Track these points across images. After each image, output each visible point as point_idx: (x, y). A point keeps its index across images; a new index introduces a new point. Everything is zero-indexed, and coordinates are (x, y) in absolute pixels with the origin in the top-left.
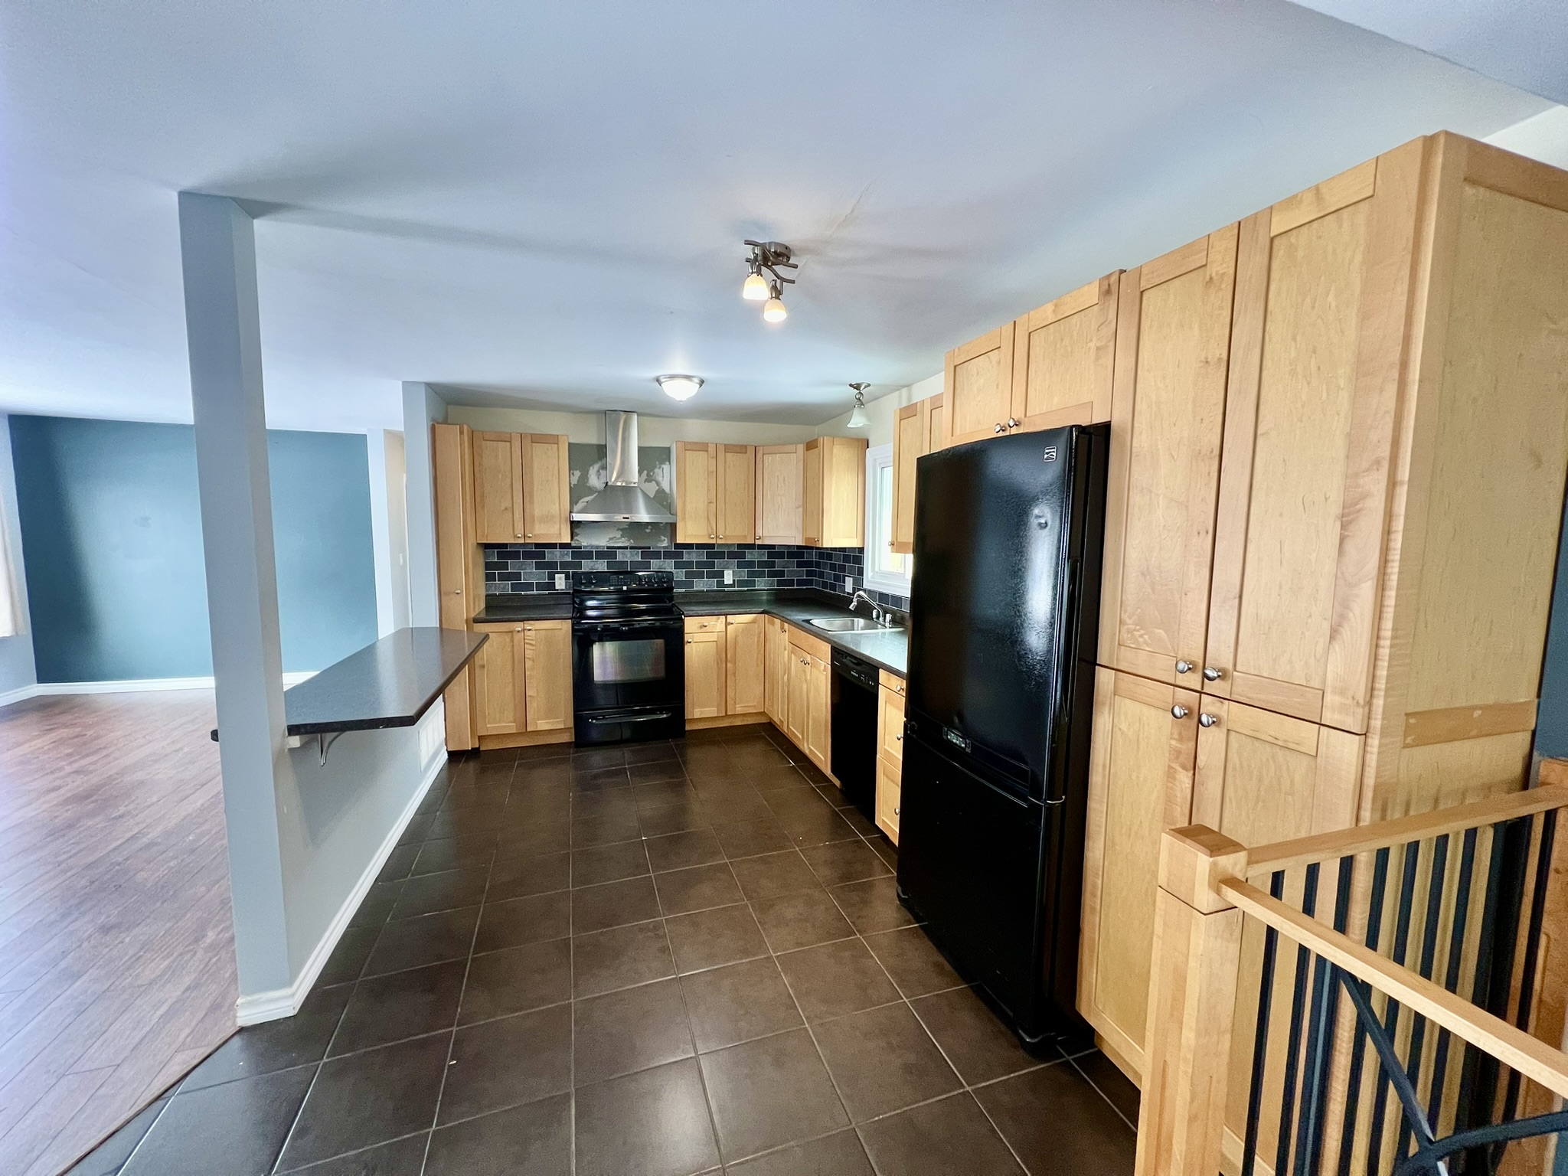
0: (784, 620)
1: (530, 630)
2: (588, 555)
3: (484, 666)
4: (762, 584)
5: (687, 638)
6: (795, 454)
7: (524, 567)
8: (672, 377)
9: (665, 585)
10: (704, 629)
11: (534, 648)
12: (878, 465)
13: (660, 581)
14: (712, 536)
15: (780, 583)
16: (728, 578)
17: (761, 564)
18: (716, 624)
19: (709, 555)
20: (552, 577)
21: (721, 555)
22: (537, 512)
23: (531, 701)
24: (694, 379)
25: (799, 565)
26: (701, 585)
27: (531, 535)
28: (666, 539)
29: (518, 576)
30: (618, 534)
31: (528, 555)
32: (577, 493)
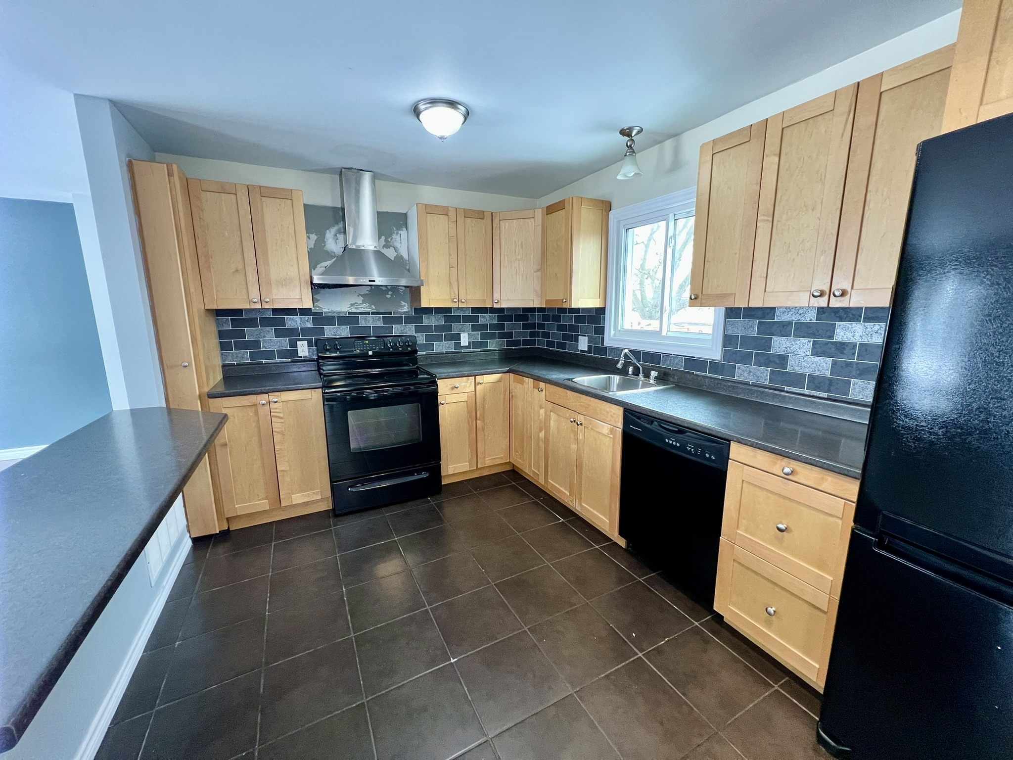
0: (537, 379)
1: (276, 402)
2: (330, 321)
3: (226, 445)
4: (493, 345)
5: (440, 400)
6: (533, 219)
7: (262, 334)
8: (434, 102)
9: (409, 349)
10: (456, 391)
11: (283, 421)
12: (621, 226)
13: (405, 346)
14: (455, 300)
15: (509, 343)
16: (464, 340)
17: (492, 326)
18: (466, 385)
19: (447, 319)
20: (293, 344)
21: (457, 319)
22: (273, 276)
23: (283, 476)
24: (460, 107)
25: (525, 327)
26: (442, 347)
27: (268, 300)
28: (406, 304)
29: (256, 344)
30: (360, 300)
31: (266, 322)
32: (316, 255)
